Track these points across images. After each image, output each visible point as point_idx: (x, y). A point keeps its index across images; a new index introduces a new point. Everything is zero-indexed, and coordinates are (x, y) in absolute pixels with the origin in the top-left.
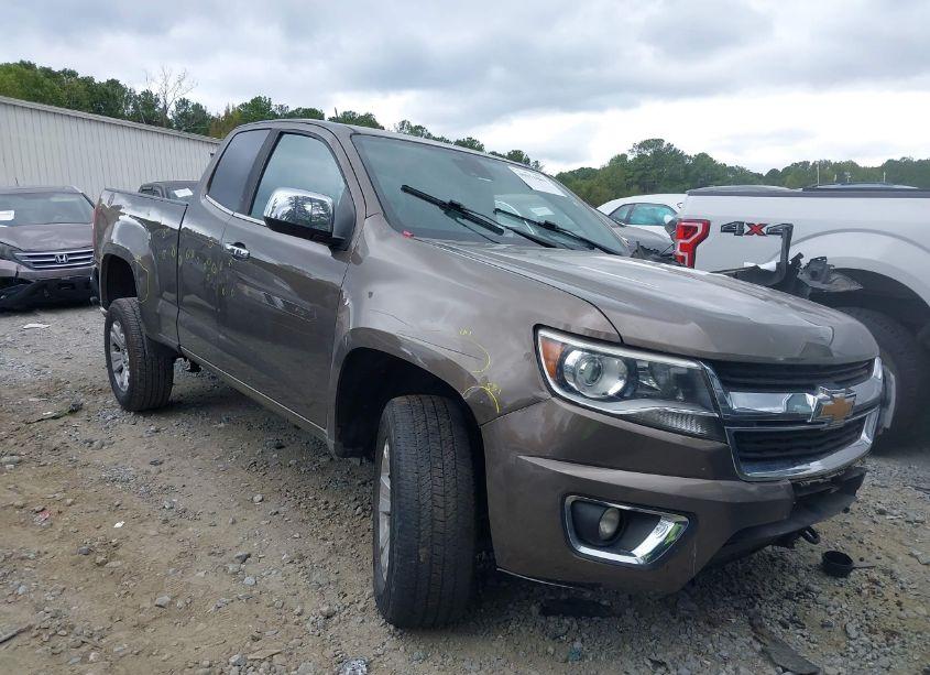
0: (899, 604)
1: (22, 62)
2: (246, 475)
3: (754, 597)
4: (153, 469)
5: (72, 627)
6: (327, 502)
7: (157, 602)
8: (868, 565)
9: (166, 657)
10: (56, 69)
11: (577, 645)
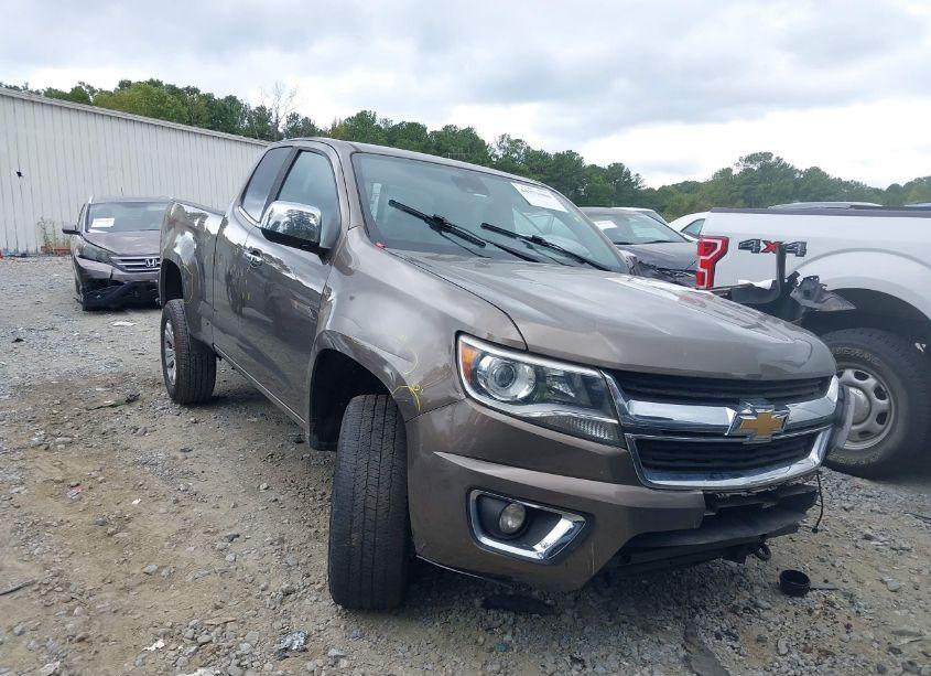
0: (848, 627)
1: (152, 80)
2: (261, 465)
3: (696, 609)
4: (180, 455)
5: (68, 585)
6: (324, 494)
7: (145, 570)
8: (832, 587)
9: (136, 617)
10: (180, 86)
11: (507, 638)
